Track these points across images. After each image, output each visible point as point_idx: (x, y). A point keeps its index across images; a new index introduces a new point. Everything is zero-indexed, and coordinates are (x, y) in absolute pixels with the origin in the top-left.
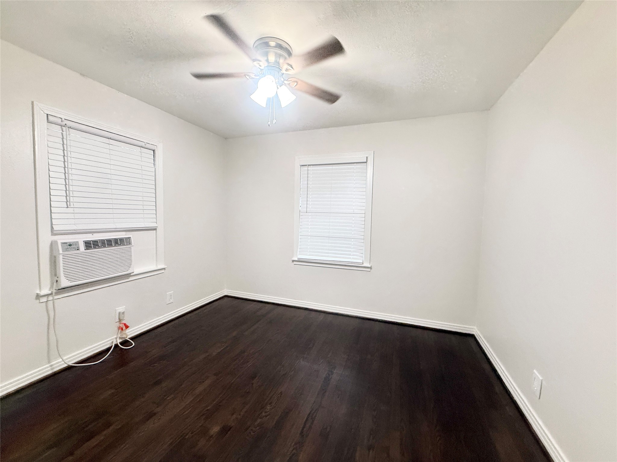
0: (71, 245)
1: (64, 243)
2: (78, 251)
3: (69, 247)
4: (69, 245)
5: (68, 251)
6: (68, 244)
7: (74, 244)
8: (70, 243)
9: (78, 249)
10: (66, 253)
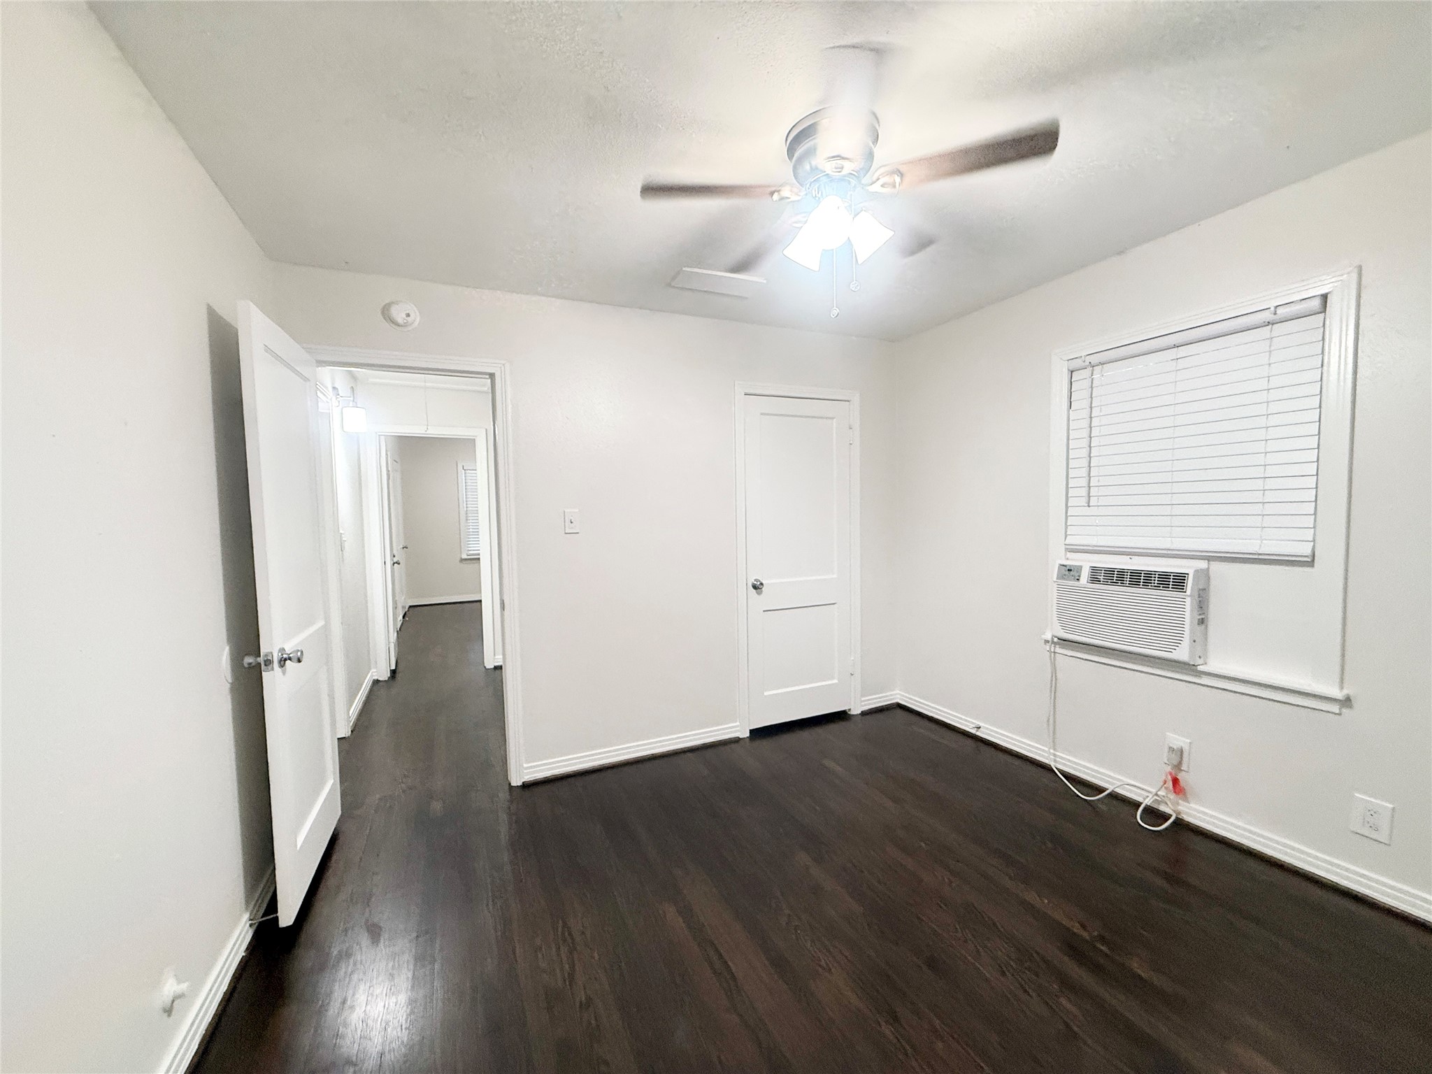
0: (1071, 570)
1: (1063, 565)
2: (1076, 583)
3: (1067, 572)
4: (1069, 570)
5: (1064, 579)
6: (1068, 568)
7: (1076, 569)
8: (1070, 566)
9: (1078, 580)
10: (1061, 581)
